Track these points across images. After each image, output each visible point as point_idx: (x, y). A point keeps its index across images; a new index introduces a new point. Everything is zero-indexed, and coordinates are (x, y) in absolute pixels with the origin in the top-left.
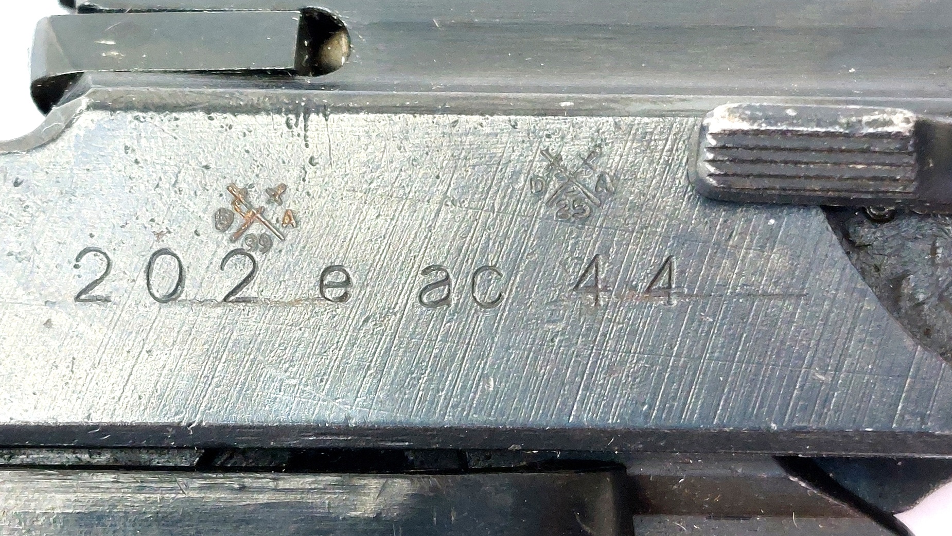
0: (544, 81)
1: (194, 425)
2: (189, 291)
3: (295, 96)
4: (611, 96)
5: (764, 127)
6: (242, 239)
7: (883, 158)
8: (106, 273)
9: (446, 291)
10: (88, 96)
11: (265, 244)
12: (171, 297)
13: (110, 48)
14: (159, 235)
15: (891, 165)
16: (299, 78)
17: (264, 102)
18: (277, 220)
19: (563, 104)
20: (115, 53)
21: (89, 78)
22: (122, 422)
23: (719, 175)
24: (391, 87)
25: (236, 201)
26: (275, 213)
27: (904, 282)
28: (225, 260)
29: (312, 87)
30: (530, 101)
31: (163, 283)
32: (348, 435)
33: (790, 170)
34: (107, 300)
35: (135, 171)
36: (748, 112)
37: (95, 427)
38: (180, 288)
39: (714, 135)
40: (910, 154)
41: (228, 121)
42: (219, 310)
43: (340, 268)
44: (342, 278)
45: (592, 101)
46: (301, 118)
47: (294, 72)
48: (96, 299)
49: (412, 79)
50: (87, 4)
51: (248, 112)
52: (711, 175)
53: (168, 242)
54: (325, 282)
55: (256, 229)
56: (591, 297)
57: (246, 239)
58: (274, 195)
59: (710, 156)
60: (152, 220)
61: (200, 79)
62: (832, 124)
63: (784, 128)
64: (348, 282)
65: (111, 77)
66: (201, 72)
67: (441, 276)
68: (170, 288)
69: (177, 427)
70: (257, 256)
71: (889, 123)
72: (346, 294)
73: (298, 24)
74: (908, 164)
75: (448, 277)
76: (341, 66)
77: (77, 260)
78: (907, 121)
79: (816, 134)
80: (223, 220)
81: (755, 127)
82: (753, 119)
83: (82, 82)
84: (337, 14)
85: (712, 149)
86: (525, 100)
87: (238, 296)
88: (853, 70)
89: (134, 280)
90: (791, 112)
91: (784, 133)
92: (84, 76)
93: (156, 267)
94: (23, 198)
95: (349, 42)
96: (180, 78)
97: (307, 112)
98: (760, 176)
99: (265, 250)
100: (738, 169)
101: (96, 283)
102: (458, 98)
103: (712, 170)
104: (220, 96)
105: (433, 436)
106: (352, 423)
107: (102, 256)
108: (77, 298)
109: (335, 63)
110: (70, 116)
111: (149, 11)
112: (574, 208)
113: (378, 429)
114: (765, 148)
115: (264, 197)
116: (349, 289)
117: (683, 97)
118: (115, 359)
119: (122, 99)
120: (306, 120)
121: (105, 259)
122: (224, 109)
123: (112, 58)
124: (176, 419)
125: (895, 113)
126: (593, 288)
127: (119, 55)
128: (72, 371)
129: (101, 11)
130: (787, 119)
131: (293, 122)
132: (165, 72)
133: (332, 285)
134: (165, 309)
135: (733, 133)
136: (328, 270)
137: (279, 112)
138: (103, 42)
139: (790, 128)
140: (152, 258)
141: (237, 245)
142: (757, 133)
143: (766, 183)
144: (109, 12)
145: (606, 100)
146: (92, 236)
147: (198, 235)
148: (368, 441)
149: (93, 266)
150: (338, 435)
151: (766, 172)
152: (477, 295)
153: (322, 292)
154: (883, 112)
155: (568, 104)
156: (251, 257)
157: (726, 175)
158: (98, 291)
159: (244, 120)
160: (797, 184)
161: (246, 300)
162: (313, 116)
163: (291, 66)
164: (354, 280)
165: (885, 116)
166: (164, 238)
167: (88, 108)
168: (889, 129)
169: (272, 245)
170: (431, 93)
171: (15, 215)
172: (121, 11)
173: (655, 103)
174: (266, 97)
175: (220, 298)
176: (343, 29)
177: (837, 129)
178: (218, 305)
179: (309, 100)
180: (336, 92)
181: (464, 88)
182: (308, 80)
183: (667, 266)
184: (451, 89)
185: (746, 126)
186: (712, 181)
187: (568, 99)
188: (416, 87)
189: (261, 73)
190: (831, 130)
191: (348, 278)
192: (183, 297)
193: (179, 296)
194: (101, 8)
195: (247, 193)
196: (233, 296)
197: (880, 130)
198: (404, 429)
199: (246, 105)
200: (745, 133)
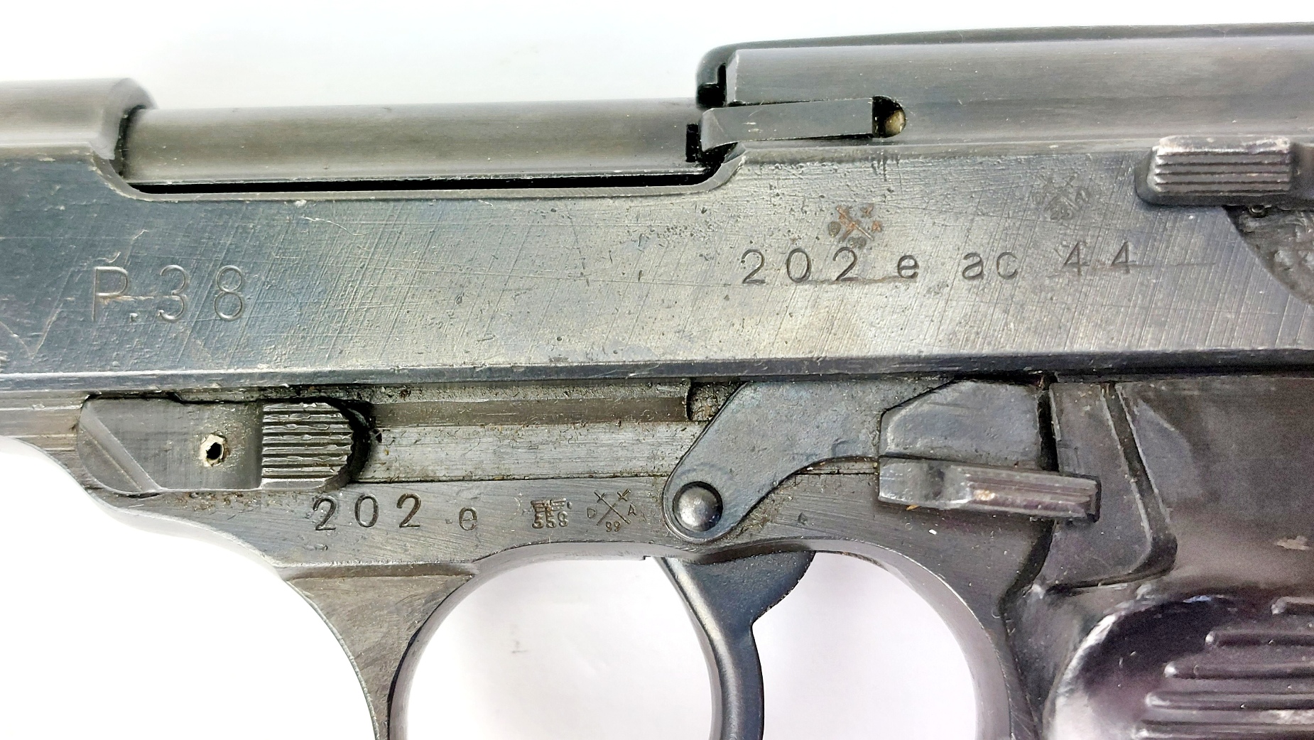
0: (1036, 134)
1: (820, 359)
2: (814, 275)
3: (876, 150)
4: (1082, 141)
5: (1193, 150)
6: (847, 240)
7: (1270, 168)
8: (762, 265)
9: (980, 270)
10: (745, 154)
11: (861, 243)
12: (802, 280)
13: (753, 127)
14: (794, 240)
15: (1274, 173)
16: (875, 140)
17: (857, 153)
18: (869, 228)
19: (1051, 147)
20: (757, 130)
21: (742, 145)
22: (775, 358)
23: (1163, 184)
24: (937, 142)
25: (841, 216)
26: (867, 223)
27: (1276, 255)
28: (836, 255)
29: (885, 143)
30: (1029, 146)
31: (798, 270)
32: (919, 363)
33: (1208, 178)
34: (763, 282)
35: (776, 200)
36: (1183, 141)
37: (759, 361)
38: (808, 273)
39: (1161, 157)
40: (1287, 165)
41: (835, 167)
42: (834, 286)
43: (911, 257)
44: (912, 263)
45: (1069, 144)
46: (882, 163)
47: (872, 136)
48: (756, 281)
49: (950, 136)
50: (735, 101)
51: (847, 162)
52: (1158, 184)
53: (800, 244)
54: (901, 266)
55: (855, 234)
56: (1076, 270)
57: (849, 241)
58: (866, 212)
59: (1158, 171)
60: (789, 231)
61: (811, 142)
62: (1237, 147)
63: (1206, 150)
64: (916, 266)
65: (756, 143)
66: (812, 138)
67: (977, 260)
68: (802, 272)
69: (810, 360)
70: (856, 251)
71: (1274, 144)
72: (915, 273)
73: (871, 106)
74: (1284, 172)
75: (981, 261)
76: (899, 132)
77: (743, 258)
78: (1285, 143)
79: (1227, 154)
80: (834, 229)
81: (1188, 150)
82: (1186, 145)
83: (737, 149)
84: (895, 99)
85: (1159, 166)
86: (1026, 145)
87: (845, 277)
88: (1234, 121)
89: (779, 269)
90: (1210, 140)
91: (1206, 153)
92: (738, 145)
93: (792, 259)
94: (708, 220)
95: (905, 116)
96: (800, 142)
97: (885, 159)
98: (1189, 183)
99: (861, 247)
100: (1176, 179)
101: (755, 271)
102: (981, 146)
103: (1158, 180)
104: (828, 151)
105: (975, 362)
106: (923, 355)
107: (758, 255)
108: (744, 281)
109: (895, 131)
110: (735, 167)
111: (775, 103)
112: (1062, 213)
113: (939, 359)
114: (1193, 164)
115: (859, 214)
116: (916, 271)
117: (1130, 139)
118: (769, 318)
119: (767, 156)
120: (884, 164)
121: (760, 256)
122: (832, 160)
123: (755, 133)
124: (810, 356)
125: (1277, 138)
126: (1077, 264)
127: (759, 131)
128: (743, 327)
129: (745, 105)
130: (1207, 144)
131: (876, 165)
132: (789, 139)
133: (905, 268)
134: (800, 287)
135: (1174, 155)
136: (902, 259)
137: (867, 159)
138: (748, 123)
139: (1210, 150)
140: (790, 254)
141: (844, 245)
142: (1189, 154)
143: (1193, 188)
144: (749, 105)
145: (1079, 143)
146: (751, 242)
147: (819, 239)
148: (932, 368)
149: (753, 261)
150: (913, 363)
151: (1195, 180)
152: (1001, 270)
153: (899, 273)
154: (1269, 138)
155: (1055, 146)
156: (853, 252)
157: (1167, 183)
158: (756, 277)
159: (845, 167)
160: (1214, 188)
161: (850, 279)
162: (889, 162)
163: (870, 132)
164: (920, 264)
165: (1271, 140)
166: (797, 242)
167: (746, 163)
168: (1273, 149)
169: (865, 244)
170: (963, 144)
171: (703, 231)
172: (758, 104)
173: (1111, 144)
174: (857, 150)
175: (834, 278)
176: (900, 109)
177: (1242, 150)
178: (833, 283)
179: (885, 151)
180: (902, 145)
181: (983, 140)
182: (882, 140)
183: (1124, 248)
184: (977, 140)
185: (1181, 150)
186: (1159, 189)
187: (1054, 144)
188: (954, 141)
189: (850, 137)
190: (1237, 150)
191: (916, 263)
192: (810, 278)
193: (808, 278)
194: (744, 103)
195: (849, 212)
196: (842, 278)
197: (1268, 149)
198: (956, 358)
199: (845, 156)
200: (1181, 154)
